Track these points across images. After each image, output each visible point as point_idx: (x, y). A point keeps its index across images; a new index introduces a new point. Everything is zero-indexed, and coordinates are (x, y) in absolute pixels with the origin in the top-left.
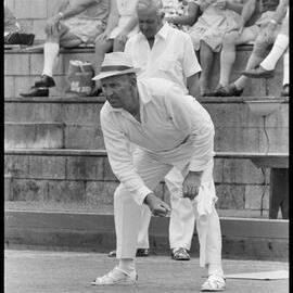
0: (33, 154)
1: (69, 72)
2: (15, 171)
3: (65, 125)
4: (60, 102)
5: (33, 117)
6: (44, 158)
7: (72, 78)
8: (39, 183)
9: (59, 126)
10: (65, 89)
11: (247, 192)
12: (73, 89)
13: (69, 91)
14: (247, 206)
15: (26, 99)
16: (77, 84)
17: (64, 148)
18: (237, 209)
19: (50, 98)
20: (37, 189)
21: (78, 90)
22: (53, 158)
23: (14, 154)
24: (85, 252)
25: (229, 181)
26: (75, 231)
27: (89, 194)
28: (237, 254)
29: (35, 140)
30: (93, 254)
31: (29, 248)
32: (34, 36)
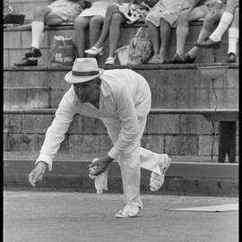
0: (25, 113)
1: (54, 46)
2: (11, 127)
3: (51, 89)
4: (47, 70)
5: (24, 83)
6: (34, 116)
7: (56, 50)
8: (30, 137)
9: (46, 90)
10: (51, 60)
11: (200, 141)
12: (57, 60)
13: (54, 61)
14: (200, 153)
15: (19, 68)
16: (60, 55)
17: (50, 107)
18: (192, 155)
19: (38, 67)
20: (28, 142)
21: (61, 60)
22: (42, 116)
23: (9, 113)
24: (69, 191)
25: (185, 132)
26: (60, 175)
27: (71, 145)
28: (193, 192)
29: (26, 102)
30: (76, 194)
31: (23, 190)
32: (24, 16)
